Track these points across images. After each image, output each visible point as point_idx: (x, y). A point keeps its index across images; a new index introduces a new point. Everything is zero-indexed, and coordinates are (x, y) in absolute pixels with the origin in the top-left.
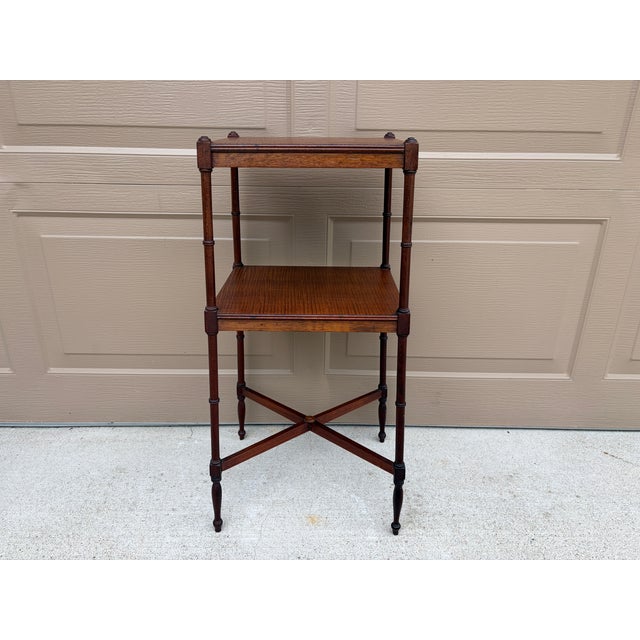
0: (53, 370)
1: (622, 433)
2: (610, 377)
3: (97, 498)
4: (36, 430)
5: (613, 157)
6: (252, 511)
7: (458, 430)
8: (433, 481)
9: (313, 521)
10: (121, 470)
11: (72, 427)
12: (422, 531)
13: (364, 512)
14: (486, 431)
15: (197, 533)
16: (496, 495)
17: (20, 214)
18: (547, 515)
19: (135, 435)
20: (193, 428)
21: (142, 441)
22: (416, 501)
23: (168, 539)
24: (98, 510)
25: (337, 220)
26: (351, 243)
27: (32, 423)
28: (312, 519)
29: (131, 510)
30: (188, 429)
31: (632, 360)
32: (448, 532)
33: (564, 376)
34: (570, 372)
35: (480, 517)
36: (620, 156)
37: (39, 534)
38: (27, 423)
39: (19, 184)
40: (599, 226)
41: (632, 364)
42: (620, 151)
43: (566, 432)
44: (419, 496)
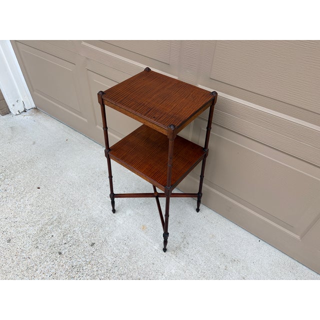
6: (129, 212)
8: (200, 241)
9: (143, 228)
12: (174, 257)
15: (108, 209)
16: (218, 264)
17: (88, 70)
22: (184, 245)
23: (99, 207)
26: (201, 129)
28: (144, 228)
29: (97, 190)
32: (183, 264)
33: (298, 237)
34: (302, 237)
35: (202, 267)
37: (71, 183)
44: (188, 243)
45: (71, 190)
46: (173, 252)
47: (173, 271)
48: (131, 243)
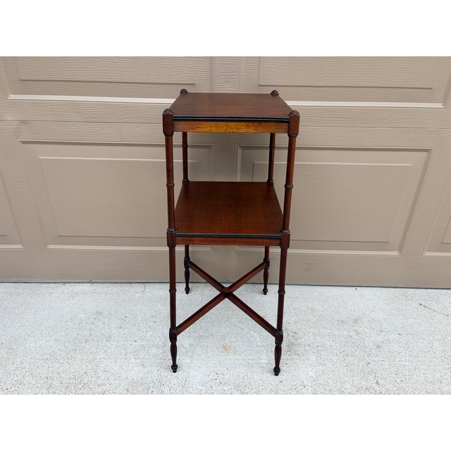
0: (51, 246)
1: (432, 290)
2: (427, 254)
3: (85, 333)
4: (41, 285)
5: (439, 105)
6: (187, 342)
7: (323, 287)
8: (305, 323)
9: (226, 350)
10: (99, 313)
11: (65, 283)
12: (297, 357)
13: (259, 344)
14: (342, 288)
15: (152, 356)
16: (345, 333)
17: (24, 142)
18: (378, 347)
19: (106, 289)
20: (145, 284)
21: (112, 294)
22: (293, 337)
23: (133, 360)
24: (87, 341)
25: (244, 148)
26: (253, 164)
27: (38, 280)
28: (225, 348)
29: (107, 341)
30: (142, 285)
31: (442, 243)
32: (313, 358)
33: (396, 253)
34: (400, 250)
35: (335, 347)
36: (444, 105)
37: (48, 357)
38: (35, 280)
39: (22, 122)
40: (426, 153)
41: (442, 246)
42: (444, 101)
43: (395, 289)
44: (295, 333)
45: (57, 365)
46: (289, 353)
47: (311, 373)
48: (227, 377)
